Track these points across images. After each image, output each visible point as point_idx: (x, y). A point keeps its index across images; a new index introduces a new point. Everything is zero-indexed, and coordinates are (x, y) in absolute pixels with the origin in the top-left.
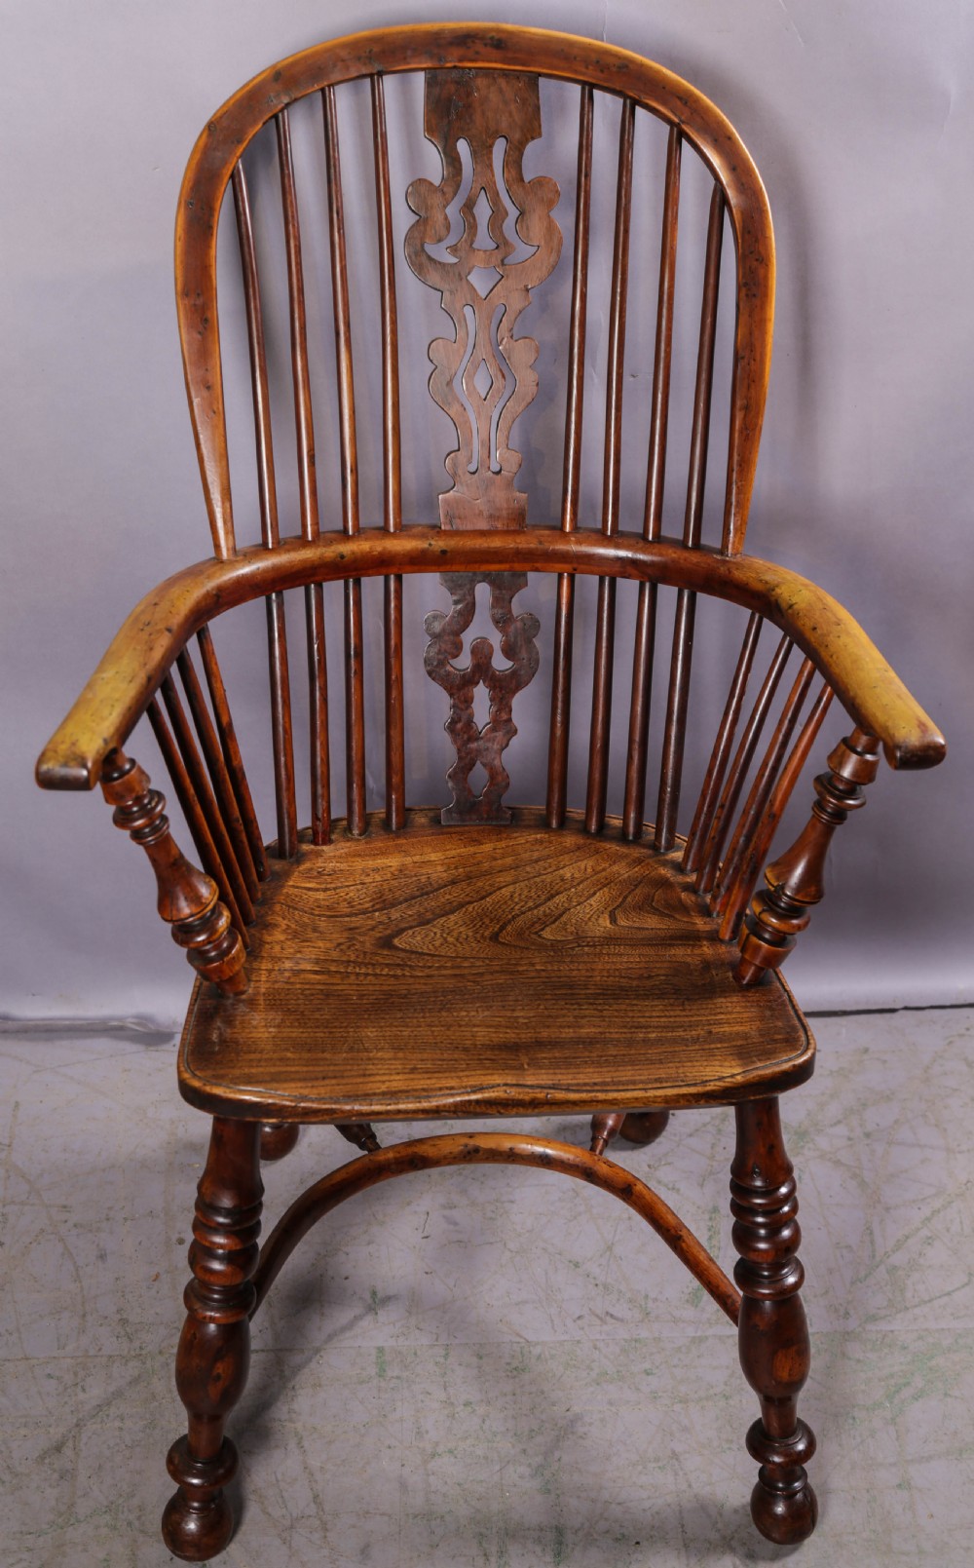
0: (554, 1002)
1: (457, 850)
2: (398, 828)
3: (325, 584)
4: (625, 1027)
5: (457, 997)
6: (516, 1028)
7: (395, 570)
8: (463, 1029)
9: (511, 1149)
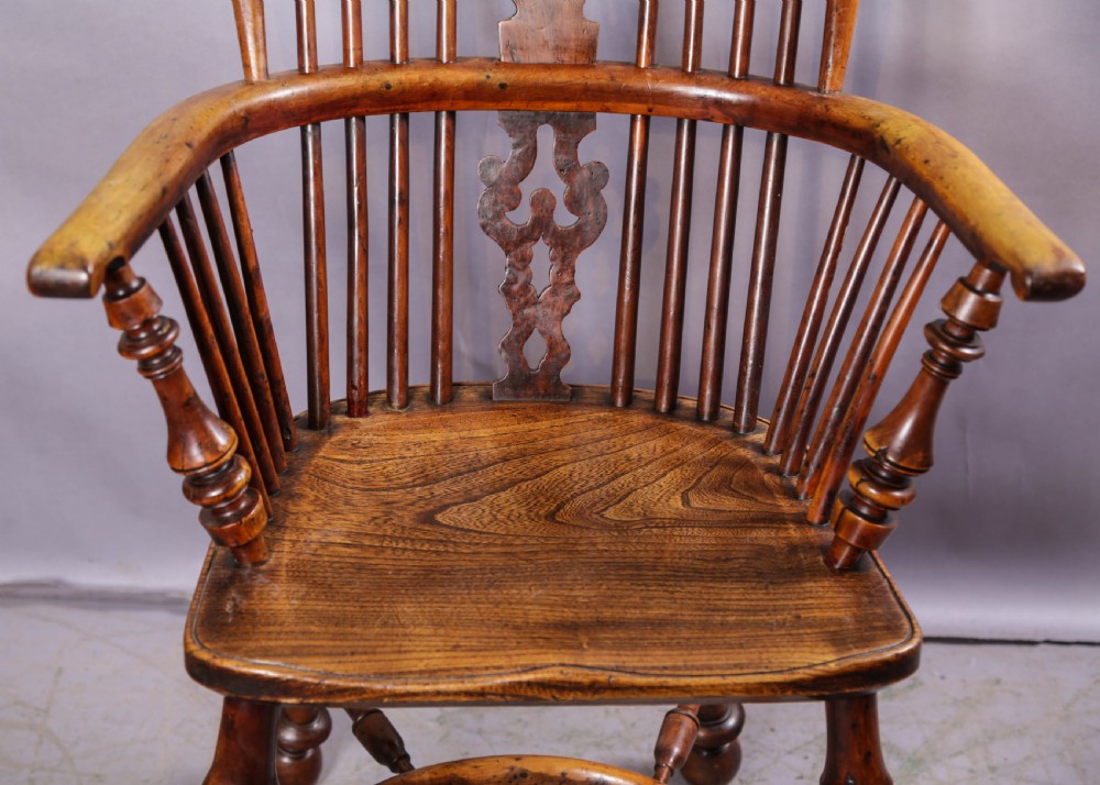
0: (617, 582)
1: (508, 426)
2: (444, 402)
3: (368, 118)
4: (700, 609)
5: (508, 575)
6: (575, 607)
7: (447, 105)
8: (513, 606)
9: (563, 774)
